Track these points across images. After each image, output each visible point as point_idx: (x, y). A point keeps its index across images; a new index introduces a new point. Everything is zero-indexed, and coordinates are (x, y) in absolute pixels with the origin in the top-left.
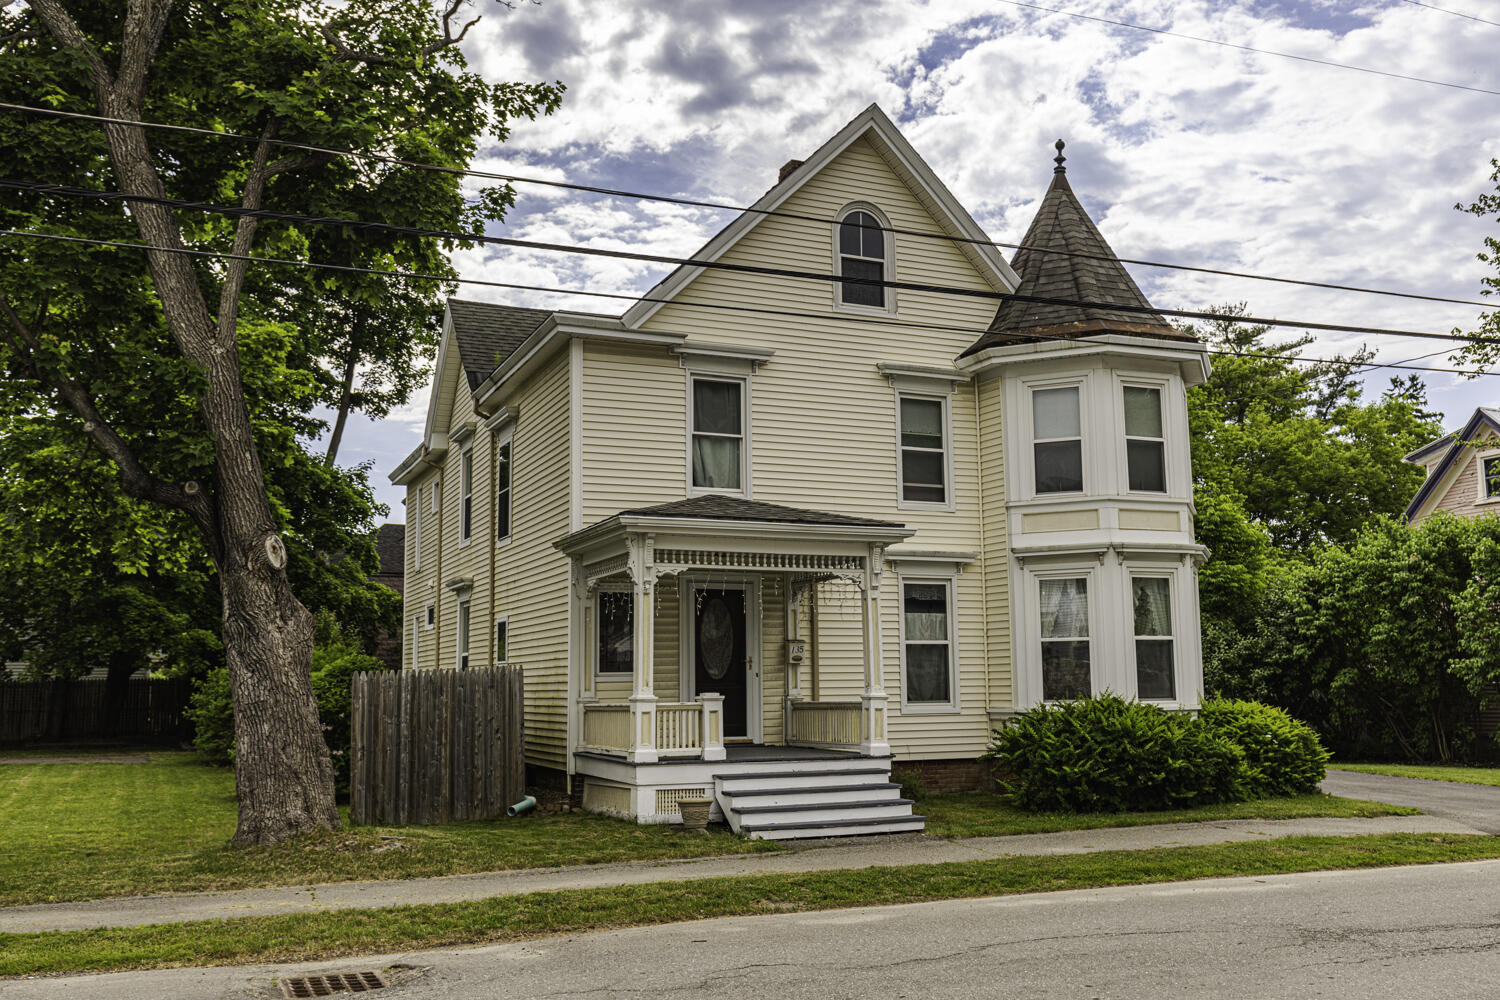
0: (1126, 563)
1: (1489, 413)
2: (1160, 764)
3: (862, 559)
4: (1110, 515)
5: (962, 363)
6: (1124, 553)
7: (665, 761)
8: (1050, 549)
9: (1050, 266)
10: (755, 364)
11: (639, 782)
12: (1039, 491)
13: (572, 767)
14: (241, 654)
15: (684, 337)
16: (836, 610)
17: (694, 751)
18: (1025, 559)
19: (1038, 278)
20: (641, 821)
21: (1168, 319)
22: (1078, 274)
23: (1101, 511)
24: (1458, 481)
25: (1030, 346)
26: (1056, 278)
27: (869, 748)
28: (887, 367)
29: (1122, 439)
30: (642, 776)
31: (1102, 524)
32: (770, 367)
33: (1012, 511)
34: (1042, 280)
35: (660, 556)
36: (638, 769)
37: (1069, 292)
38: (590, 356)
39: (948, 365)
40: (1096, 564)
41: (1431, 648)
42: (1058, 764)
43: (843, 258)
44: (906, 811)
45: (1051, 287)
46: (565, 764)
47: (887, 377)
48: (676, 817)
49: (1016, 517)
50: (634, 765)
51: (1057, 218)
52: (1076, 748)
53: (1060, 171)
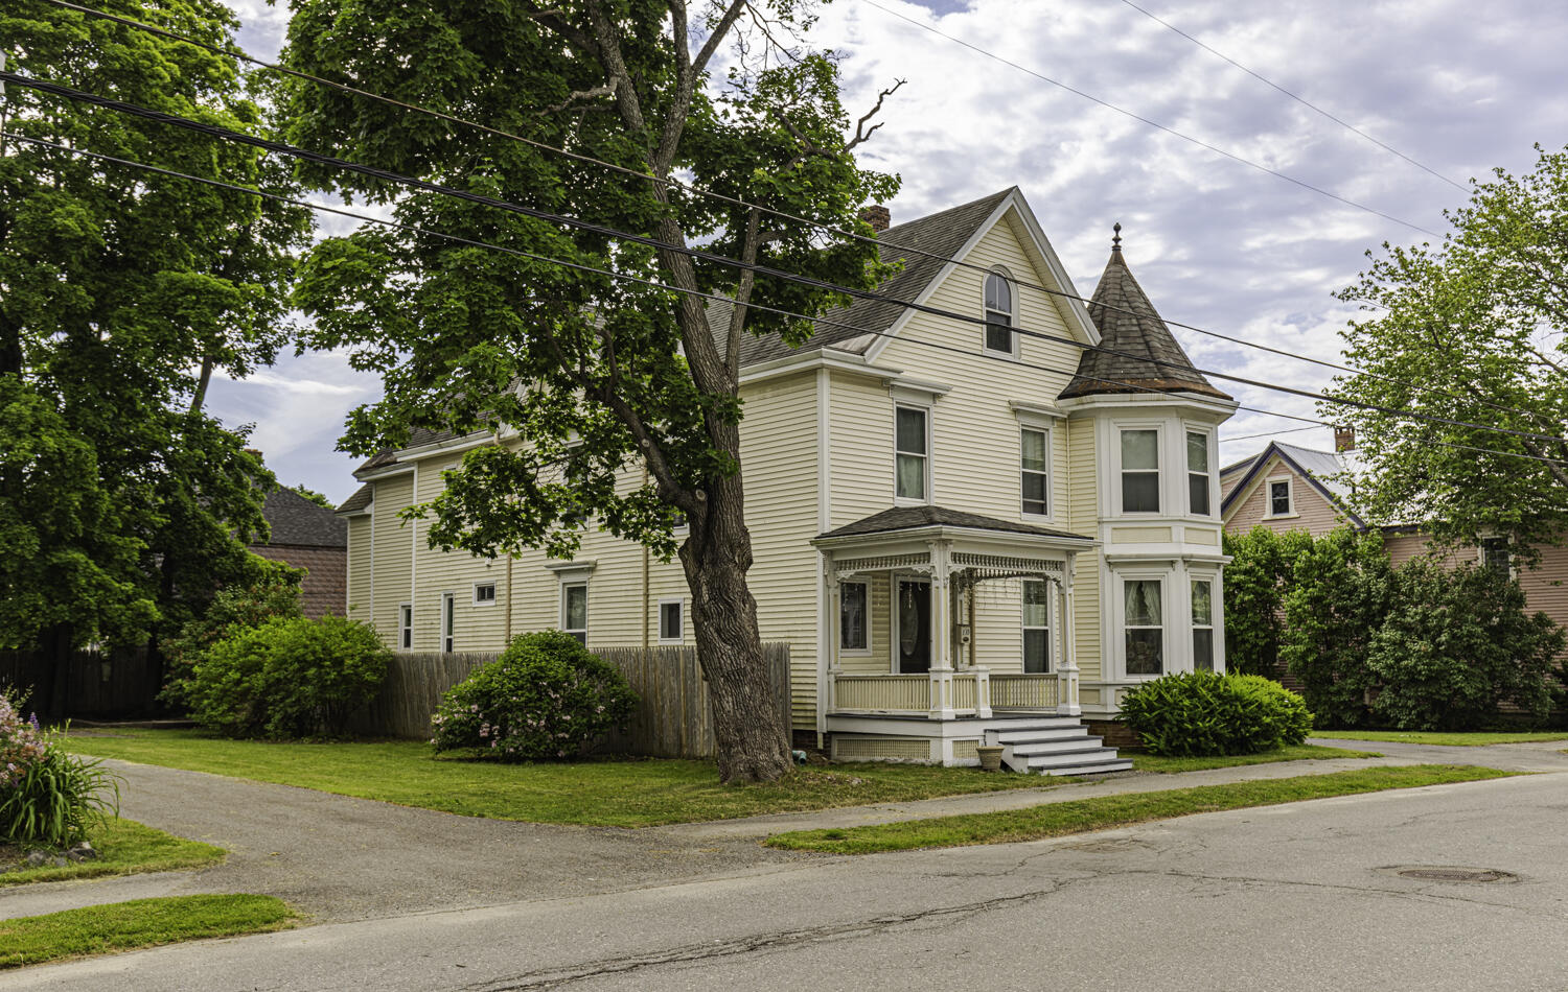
0: (1190, 569)
1: (1280, 446)
2: (1256, 720)
3: (1062, 562)
4: (1179, 531)
5: (1062, 403)
6: (1189, 562)
7: (960, 718)
8: (1138, 556)
9: (1123, 329)
10: (935, 396)
11: (944, 734)
12: (1125, 510)
13: (823, 726)
14: (718, 631)
15: (899, 372)
16: (992, 601)
17: (971, 711)
18: (1112, 563)
19: (1116, 339)
20: (946, 765)
21: (1210, 380)
22: (1148, 338)
23: (1173, 530)
24: (1250, 500)
25: (1128, 396)
26: (1130, 340)
27: (1069, 709)
28: (1019, 404)
29: (1187, 472)
30: (948, 730)
31: (1174, 539)
32: (945, 399)
33: (1105, 525)
34: (1120, 341)
35: (956, 557)
36: (944, 725)
37: (1143, 353)
38: (836, 384)
39: (1050, 403)
40: (1169, 569)
41: (1257, 636)
42: (1192, 721)
43: (988, 312)
44: (1112, 755)
45: (1128, 347)
46: (815, 724)
47: (1016, 412)
48: (975, 761)
49: (1107, 530)
50: (940, 722)
51: (1122, 289)
52: (1204, 708)
53: (1116, 249)
